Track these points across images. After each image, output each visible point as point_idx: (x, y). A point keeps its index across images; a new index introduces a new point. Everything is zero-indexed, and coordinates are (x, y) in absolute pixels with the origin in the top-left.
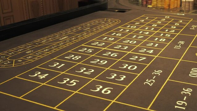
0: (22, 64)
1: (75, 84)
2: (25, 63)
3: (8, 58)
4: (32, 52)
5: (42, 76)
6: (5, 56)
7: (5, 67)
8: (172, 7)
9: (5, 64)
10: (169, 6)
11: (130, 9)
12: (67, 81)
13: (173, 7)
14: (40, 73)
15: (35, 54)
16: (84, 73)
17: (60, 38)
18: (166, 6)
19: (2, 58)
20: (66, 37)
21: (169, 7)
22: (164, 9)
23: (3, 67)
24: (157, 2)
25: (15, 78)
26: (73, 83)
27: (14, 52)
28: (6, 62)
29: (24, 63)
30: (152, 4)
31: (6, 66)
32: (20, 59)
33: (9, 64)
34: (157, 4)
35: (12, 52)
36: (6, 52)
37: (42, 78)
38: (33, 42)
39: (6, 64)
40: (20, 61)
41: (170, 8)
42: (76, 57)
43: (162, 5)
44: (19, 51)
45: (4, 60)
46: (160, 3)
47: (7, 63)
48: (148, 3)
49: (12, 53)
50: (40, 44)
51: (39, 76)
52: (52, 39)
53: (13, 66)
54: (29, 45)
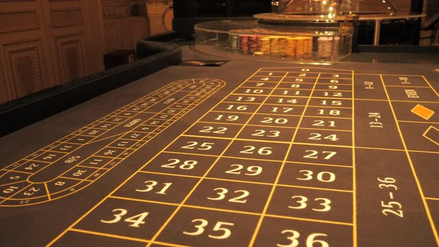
0: (69, 191)
1: (228, 233)
2: (76, 188)
3: (27, 180)
4: (79, 161)
5: (137, 219)
6: (18, 174)
7: (29, 203)
8: (300, 52)
9: (27, 196)
10: (295, 50)
11: (226, 59)
12: (204, 228)
13: (302, 53)
14: (124, 212)
15: (87, 163)
16: (230, 200)
17: (125, 124)
18: (290, 52)
19: (12, 181)
20: (135, 121)
21: (295, 53)
22: (286, 56)
23: (24, 203)
24: (271, 46)
25: (69, 231)
26: (222, 233)
27: (36, 163)
28: (27, 190)
29: (71, 188)
30: (263, 50)
31: (31, 201)
32: (59, 180)
33: (36, 194)
34: (270, 49)
35: (30, 163)
36: (16, 164)
37: (136, 224)
38: (69, 137)
39: (30, 197)
40: (60, 184)
41: (297, 54)
42: (186, 163)
43: (279, 49)
44: (45, 160)
45: (21, 186)
46: (277, 47)
47: (30, 192)
48: (252, 48)
49: (32, 166)
50: (87, 139)
51: (128, 220)
52: (108, 127)
53: (50, 200)
54: (64, 144)
